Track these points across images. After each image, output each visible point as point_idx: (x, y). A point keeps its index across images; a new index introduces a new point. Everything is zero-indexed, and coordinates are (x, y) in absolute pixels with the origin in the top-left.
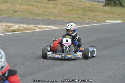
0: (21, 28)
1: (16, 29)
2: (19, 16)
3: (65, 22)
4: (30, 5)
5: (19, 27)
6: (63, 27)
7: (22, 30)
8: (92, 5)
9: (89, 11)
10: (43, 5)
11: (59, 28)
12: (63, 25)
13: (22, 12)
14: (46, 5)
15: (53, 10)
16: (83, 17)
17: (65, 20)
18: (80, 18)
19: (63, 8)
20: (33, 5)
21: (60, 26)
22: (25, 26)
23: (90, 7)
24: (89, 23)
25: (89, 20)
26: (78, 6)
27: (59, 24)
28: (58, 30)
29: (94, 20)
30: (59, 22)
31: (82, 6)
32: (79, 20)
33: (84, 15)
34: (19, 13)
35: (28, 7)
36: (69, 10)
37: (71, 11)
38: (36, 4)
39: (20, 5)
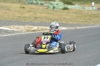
0: (39, 29)
1: (36, 30)
2: (38, 21)
3: (74, 25)
4: (48, 14)
5: (38, 28)
6: (72, 28)
7: (39, 30)
8: (98, 13)
9: (94, 17)
10: (59, 13)
11: (69, 29)
12: (72, 26)
13: (41, 18)
14: (61, 13)
15: (66, 17)
16: (89, 21)
17: (75, 23)
18: (87, 22)
19: (74, 15)
20: (51, 14)
21: (70, 27)
22: (42, 27)
23: (96, 14)
24: (93, 25)
25: (94, 23)
26: (87, 13)
27: (69, 26)
28: (68, 30)
29: (97, 23)
30: (70, 25)
31: (90, 14)
32: (86, 23)
33: (90, 20)
34: (39, 19)
35: (47, 15)
36: (79, 17)
37: (80, 17)
38: (53, 13)
39: (41, 14)
